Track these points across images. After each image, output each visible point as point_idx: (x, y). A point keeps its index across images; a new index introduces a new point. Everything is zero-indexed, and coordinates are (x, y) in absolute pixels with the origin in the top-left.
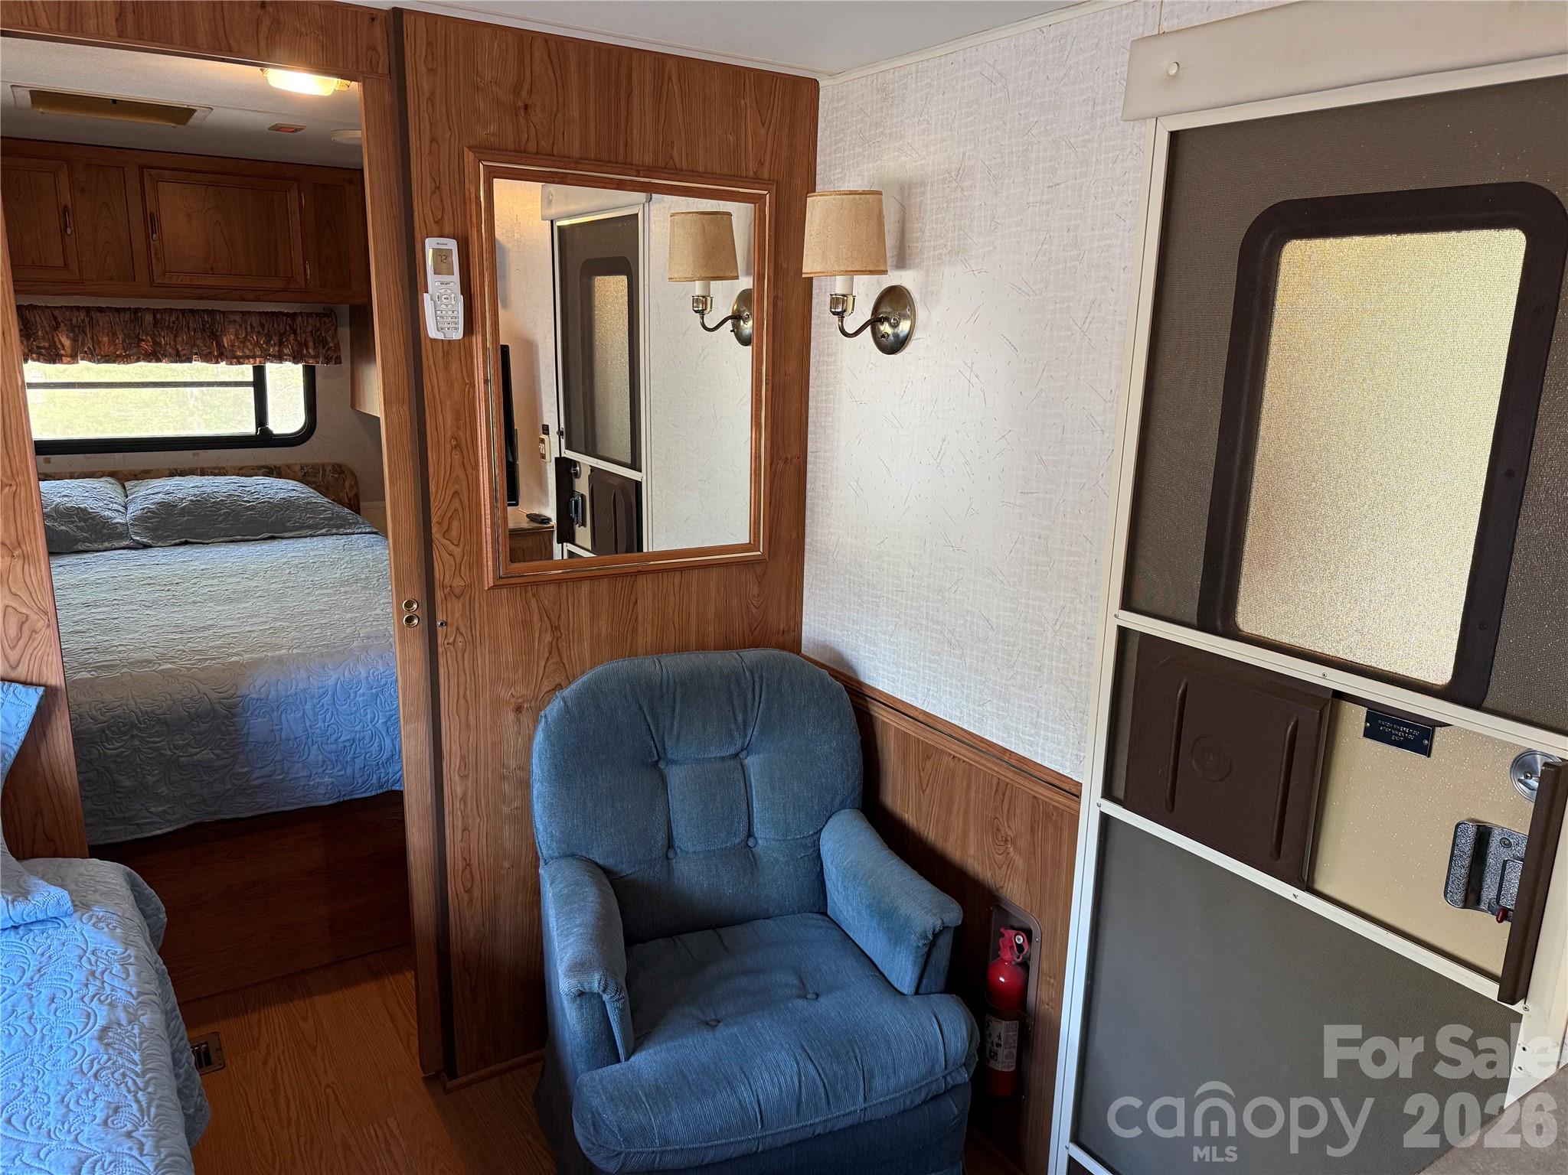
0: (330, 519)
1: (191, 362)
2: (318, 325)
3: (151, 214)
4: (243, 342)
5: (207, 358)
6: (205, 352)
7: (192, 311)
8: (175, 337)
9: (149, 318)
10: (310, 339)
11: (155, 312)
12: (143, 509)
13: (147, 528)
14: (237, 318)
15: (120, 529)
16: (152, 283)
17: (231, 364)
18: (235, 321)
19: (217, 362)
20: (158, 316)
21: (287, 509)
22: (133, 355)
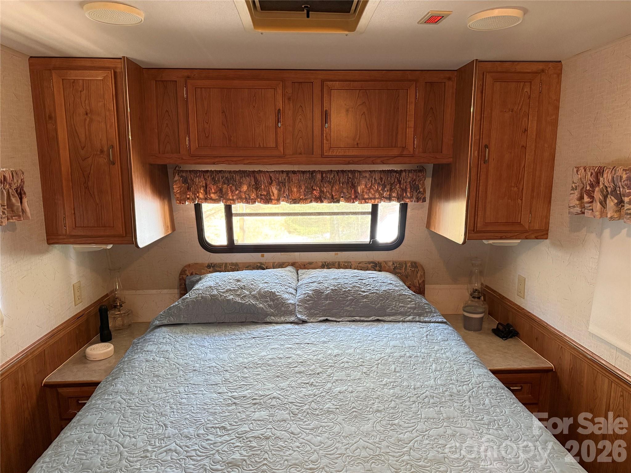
0: (414, 308)
1: (339, 202)
2: (415, 177)
3: (326, 111)
4: (369, 190)
5: (349, 200)
6: (347, 197)
7: (343, 171)
8: (332, 187)
9: (319, 176)
10: (408, 186)
11: (322, 172)
12: (305, 294)
13: (306, 308)
14: (367, 175)
15: (291, 308)
16: (322, 156)
17: (361, 203)
18: (366, 177)
19: (353, 202)
20: (324, 175)
21: (388, 299)
22: (309, 199)
